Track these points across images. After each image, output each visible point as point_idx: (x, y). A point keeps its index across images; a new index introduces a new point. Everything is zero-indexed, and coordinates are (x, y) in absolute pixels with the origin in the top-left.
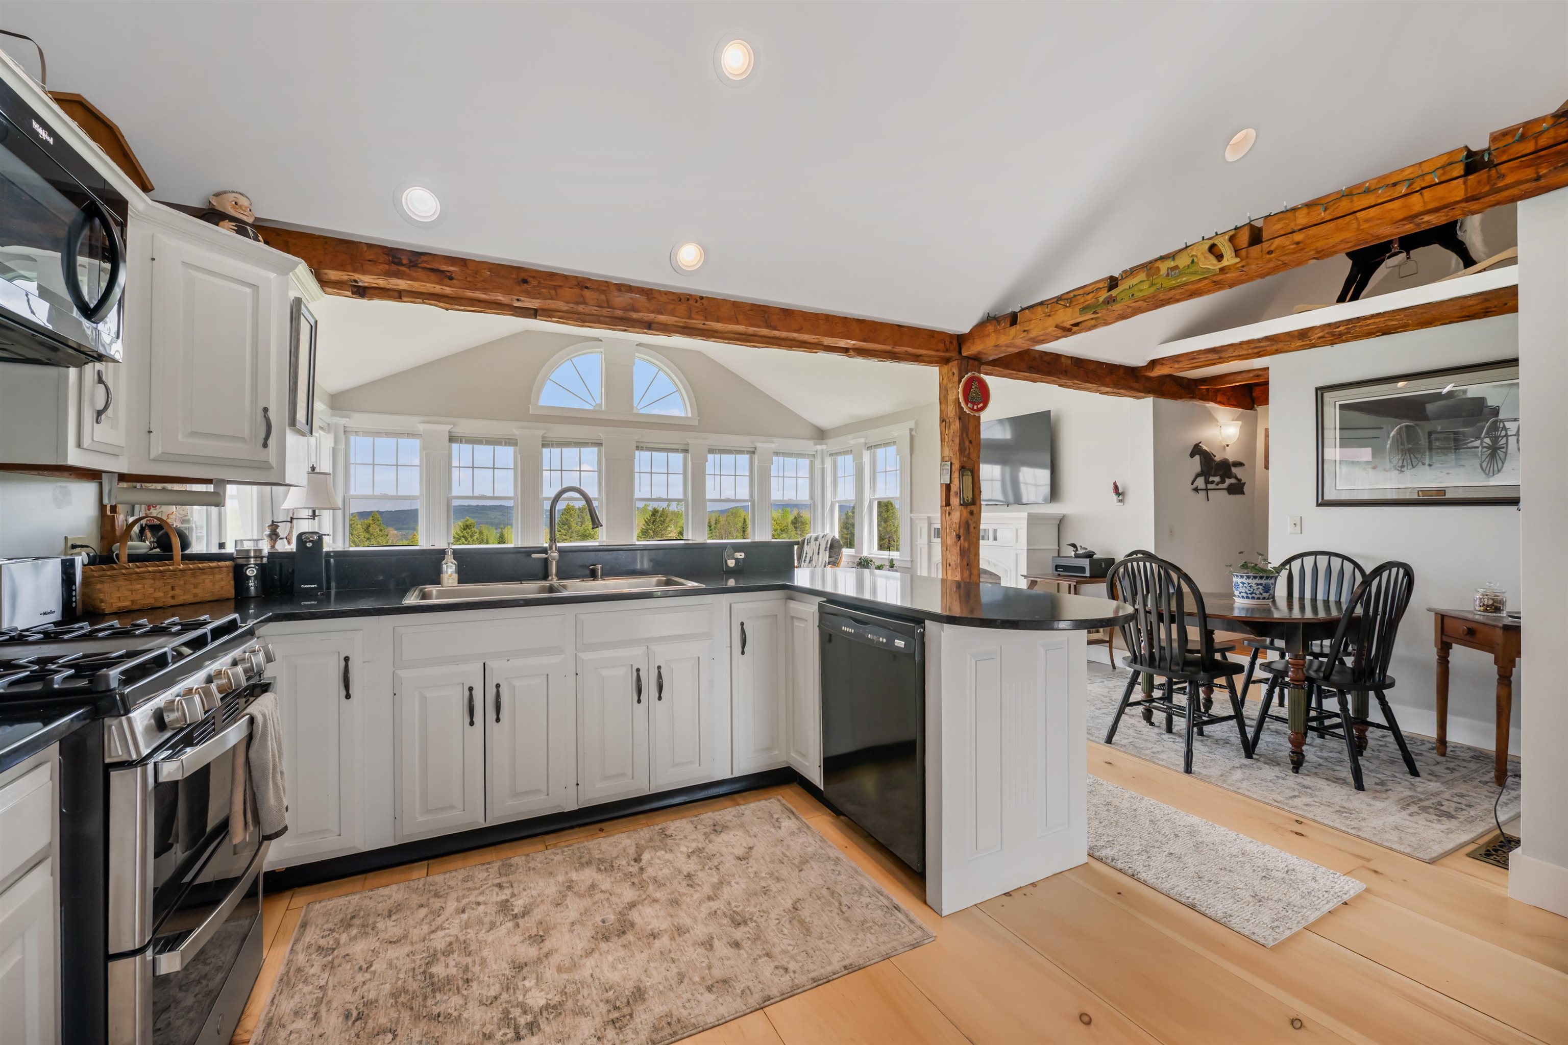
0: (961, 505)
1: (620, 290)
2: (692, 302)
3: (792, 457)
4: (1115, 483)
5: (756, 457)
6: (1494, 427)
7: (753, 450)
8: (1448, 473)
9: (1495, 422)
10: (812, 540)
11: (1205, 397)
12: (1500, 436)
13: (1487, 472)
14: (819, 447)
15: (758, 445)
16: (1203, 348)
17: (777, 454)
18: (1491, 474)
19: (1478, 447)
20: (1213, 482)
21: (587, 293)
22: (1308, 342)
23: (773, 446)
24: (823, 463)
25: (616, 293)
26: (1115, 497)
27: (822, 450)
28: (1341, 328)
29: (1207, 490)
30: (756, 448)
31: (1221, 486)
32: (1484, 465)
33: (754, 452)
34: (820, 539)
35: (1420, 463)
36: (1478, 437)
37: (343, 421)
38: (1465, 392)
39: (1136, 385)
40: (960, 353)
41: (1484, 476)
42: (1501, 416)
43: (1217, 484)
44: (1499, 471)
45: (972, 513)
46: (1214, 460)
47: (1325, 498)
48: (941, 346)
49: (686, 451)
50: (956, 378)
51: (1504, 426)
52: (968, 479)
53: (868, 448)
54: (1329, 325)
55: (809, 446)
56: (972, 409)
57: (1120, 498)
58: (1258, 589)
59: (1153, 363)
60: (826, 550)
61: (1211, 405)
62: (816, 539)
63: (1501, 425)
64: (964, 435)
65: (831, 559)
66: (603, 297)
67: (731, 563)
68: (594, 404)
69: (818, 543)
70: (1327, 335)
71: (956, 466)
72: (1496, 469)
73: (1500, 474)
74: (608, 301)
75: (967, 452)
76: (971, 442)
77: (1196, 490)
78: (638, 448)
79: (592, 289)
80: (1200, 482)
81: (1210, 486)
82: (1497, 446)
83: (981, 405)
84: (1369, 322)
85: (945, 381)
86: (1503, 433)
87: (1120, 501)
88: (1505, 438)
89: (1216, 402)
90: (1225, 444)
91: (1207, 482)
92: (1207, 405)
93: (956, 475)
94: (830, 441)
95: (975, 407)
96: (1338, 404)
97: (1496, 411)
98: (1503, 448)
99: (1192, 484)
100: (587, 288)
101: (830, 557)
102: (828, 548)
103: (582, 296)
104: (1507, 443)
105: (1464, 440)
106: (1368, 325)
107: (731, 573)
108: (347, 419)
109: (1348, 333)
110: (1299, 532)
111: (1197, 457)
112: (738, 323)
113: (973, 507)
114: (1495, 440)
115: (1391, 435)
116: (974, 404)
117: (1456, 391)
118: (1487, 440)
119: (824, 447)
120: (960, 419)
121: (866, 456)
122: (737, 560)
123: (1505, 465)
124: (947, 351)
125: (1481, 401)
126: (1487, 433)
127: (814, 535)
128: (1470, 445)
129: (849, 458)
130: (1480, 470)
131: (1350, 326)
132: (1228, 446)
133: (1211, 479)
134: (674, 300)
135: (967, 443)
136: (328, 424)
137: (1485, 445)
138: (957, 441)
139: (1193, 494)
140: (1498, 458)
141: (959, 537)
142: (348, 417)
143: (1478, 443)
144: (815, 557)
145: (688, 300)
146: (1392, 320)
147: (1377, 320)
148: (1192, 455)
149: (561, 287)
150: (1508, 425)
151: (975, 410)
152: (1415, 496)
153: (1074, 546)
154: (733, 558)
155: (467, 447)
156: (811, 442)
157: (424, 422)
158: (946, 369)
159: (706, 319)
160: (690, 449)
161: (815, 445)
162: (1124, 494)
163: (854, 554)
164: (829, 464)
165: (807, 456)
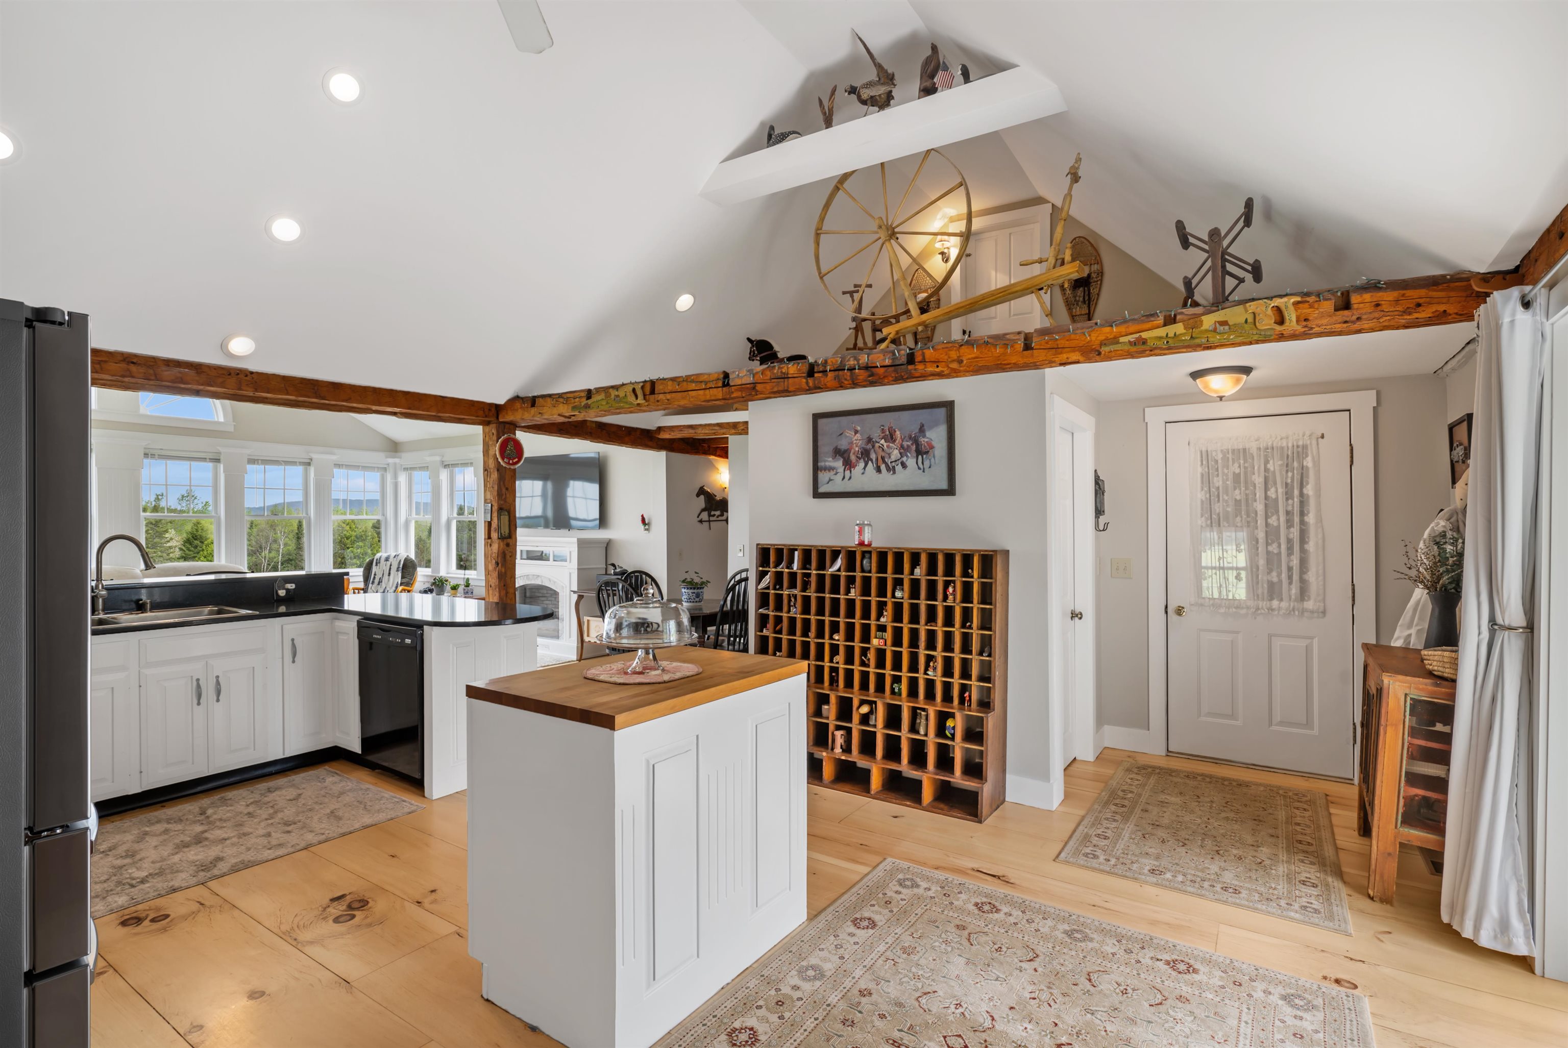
0: (499, 538)
1: (168, 366)
2: (241, 376)
3: (358, 470)
4: (642, 516)
5: (312, 470)
7: (308, 461)
10: (382, 560)
11: (707, 452)
14: (391, 461)
15: (314, 456)
17: (339, 466)
20: (714, 515)
21: (133, 368)
23: (334, 458)
24: (395, 476)
25: (164, 368)
26: (642, 527)
27: (395, 464)
29: (709, 521)
30: (311, 459)
31: (720, 518)
33: (309, 464)
34: (391, 559)
39: (650, 443)
40: (498, 418)
43: (718, 517)
45: (508, 545)
46: (714, 499)
48: (481, 413)
49: (217, 460)
50: (495, 438)
52: (505, 518)
53: (446, 466)
55: (380, 458)
56: (509, 463)
57: (647, 527)
59: (660, 429)
60: (398, 570)
61: (712, 457)
62: (387, 559)
64: (502, 483)
65: (404, 581)
66: (151, 371)
67: (282, 593)
69: (388, 563)
71: (495, 508)
74: (155, 375)
75: (504, 497)
76: (507, 489)
77: (701, 521)
78: (146, 455)
79: (139, 364)
80: (705, 516)
81: (712, 519)
83: (516, 460)
85: (487, 439)
87: (646, 530)
89: (716, 456)
90: (723, 486)
91: (710, 515)
92: (710, 457)
93: (495, 515)
94: (404, 455)
95: (511, 462)
100: (133, 363)
101: (403, 577)
102: (400, 569)
103: (128, 370)
107: (281, 601)
110: (743, 556)
111: (702, 497)
112: (288, 394)
113: (509, 541)
116: (509, 459)
119: (397, 460)
120: (498, 470)
121: (444, 475)
122: (288, 590)
124: (486, 416)
127: (384, 555)
129: (425, 474)
132: (725, 487)
133: (713, 513)
134: (224, 374)
135: (504, 490)
138: (496, 487)
139: (699, 524)
141: (497, 564)
144: (386, 577)
145: (238, 374)
148: (698, 495)
149: (105, 362)
151: (511, 464)
153: (613, 565)
154: (284, 589)
156: (382, 455)
158: (487, 428)
159: (256, 390)
160: (222, 458)
161: (387, 457)
162: (649, 524)
163: (430, 574)
164: (403, 478)
165: (376, 469)
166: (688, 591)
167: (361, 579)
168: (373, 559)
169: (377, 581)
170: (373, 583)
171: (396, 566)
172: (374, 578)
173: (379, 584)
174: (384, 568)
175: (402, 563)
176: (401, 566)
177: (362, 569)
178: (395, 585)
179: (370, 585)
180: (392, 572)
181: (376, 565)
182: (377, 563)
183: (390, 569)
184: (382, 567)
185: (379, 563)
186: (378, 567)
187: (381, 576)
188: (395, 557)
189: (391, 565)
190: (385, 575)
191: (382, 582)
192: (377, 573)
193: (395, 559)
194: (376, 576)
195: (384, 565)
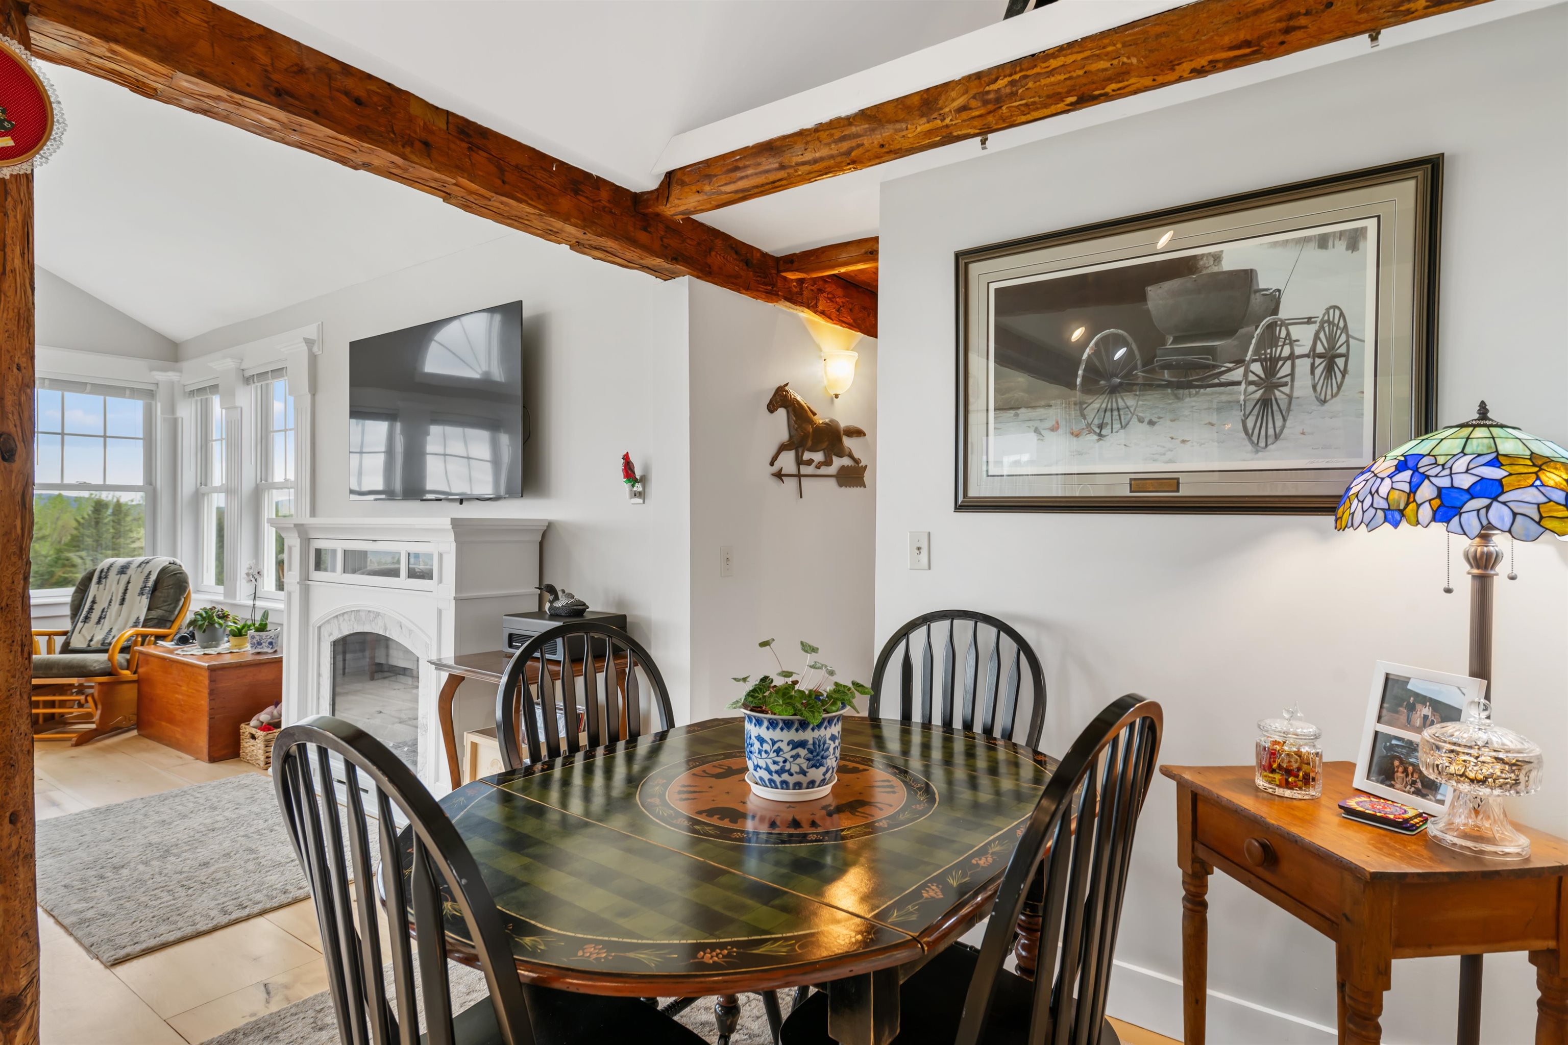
3: (124, 396)
4: (626, 457)
6: (1270, 337)
8: (1183, 441)
9: (1271, 327)
11: (794, 297)
12: (1280, 358)
13: (1255, 438)
16: (751, 142)
18: (1262, 444)
19: (1238, 383)
20: (810, 462)
22: (938, 123)
24: (172, 408)
26: (626, 487)
28: (1001, 83)
29: (799, 476)
31: (824, 470)
32: (1250, 423)
34: (132, 571)
35: (1135, 419)
36: (1239, 362)
38: (1217, 258)
41: (1250, 447)
42: (1283, 314)
43: (818, 467)
44: (1277, 437)
46: (811, 422)
47: (972, 493)
51: (1288, 334)
53: (248, 380)
54: (978, 76)
55: (137, 372)
57: (638, 487)
58: (796, 757)
60: (141, 593)
61: (807, 317)
62: (123, 570)
63: (1283, 334)
65: (153, 613)
69: (124, 578)
70: (973, 103)
72: (1271, 431)
73: (1278, 443)
77: (779, 475)
80: (787, 461)
81: (805, 470)
82: (1275, 380)
84: (1054, 63)
86: (1286, 351)
87: (640, 495)
88: (1289, 363)
89: (815, 311)
90: (832, 393)
91: (799, 462)
92: (802, 315)
94: (186, 365)
96: (993, 287)
97: (1274, 301)
98: (1285, 384)
99: (772, 464)
101: (149, 608)
102: (149, 590)
104: (1292, 374)
105: (1214, 367)
106: (1051, 73)
109: (1013, 94)
110: (927, 567)
111: (782, 413)
114: (1271, 366)
115: (1085, 356)
117: (1203, 255)
118: (1256, 367)
121: (247, 397)
123: (1288, 423)
125: (1247, 277)
126: (1256, 352)
127: (121, 561)
128: (1225, 378)
130: (1243, 435)
131: (1017, 77)
132: (837, 396)
133: (807, 456)
137: (1252, 377)
139: (774, 483)
140: (1275, 407)
143: (1238, 374)
144: (115, 606)
146: (1099, 57)
147: (1070, 59)
148: (772, 407)
150: (1296, 332)
152: (1125, 492)
153: (551, 590)
162: (643, 480)
164: (187, 413)
165: (128, 392)
166: (777, 734)
167: (67, 611)
168: (97, 570)
169: (95, 616)
170: (87, 619)
171: (140, 585)
172: (91, 609)
173: (98, 622)
174: (114, 588)
175: (153, 577)
176: (150, 584)
179: (80, 625)
180: (128, 596)
181: (99, 582)
182: (100, 578)
183: (126, 590)
184: (111, 586)
185: (106, 577)
186: (102, 586)
187: (106, 605)
188: (140, 566)
189: (128, 583)
190: (113, 604)
191: (105, 618)
192: (97, 600)
193: (140, 569)
194: (95, 606)
195: (116, 582)
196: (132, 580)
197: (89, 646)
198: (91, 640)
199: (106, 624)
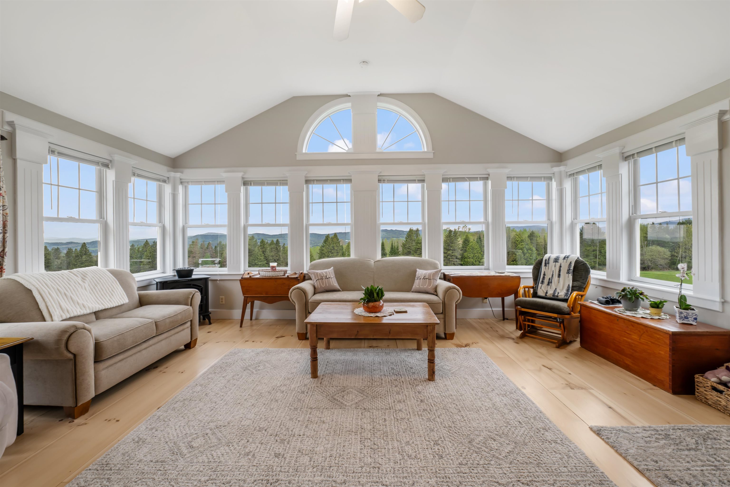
5: (490, 182)
7: (487, 176)
10: (551, 261)
14: (556, 169)
15: (490, 171)
17: (510, 178)
23: (507, 172)
24: (560, 184)
27: (560, 172)
30: (489, 174)
33: (487, 179)
34: (561, 261)
37: (178, 175)
49: (423, 181)
53: (627, 158)
55: (545, 168)
60: (568, 272)
62: (556, 260)
65: (576, 284)
68: (347, 149)
69: (558, 265)
78: (379, 181)
101: (573, 281)
102: (571, 271)
108: (179, 174)
119: (562, 168)
121: (624, 168)
127: (554, 256)
129: (598, 173)
136: (168, 178)
142: (182, 172)
144: (556, 278)
155: (257, 188)
156: (548, 165)
157: (226, 172)
160: (426, 179)
161: (552, 167)
163: (605, 278)
164: (568, 185)
165: (543, 179)
168: (542, 260)
169: (546, 281)
170: (542, 282)
171: (567, 268)
172: (544, 278)
173: (548, 284)
174: (553, 269)
175: (573, 265)
176: (572, 268)
177: (532, 267)
178: (566, 288)
179: (540, 285)
180: (561, 273)
181: (545, 265)
182: (546, 263)
183: (560, 271)
184: (551, 268)
185: (548, 263)
186: (547, 267)
187: (551, 277)
188: (564, 258)
189: (560, 267)
190: (554, 276)
191: (551, 283)
192: (546, 273)
193: (565, 261)
194: (545, 277)
195: (554, 266)
196: (562, 266)
197: (546, 295)
198: (547, 293)
199: (553, 286)
